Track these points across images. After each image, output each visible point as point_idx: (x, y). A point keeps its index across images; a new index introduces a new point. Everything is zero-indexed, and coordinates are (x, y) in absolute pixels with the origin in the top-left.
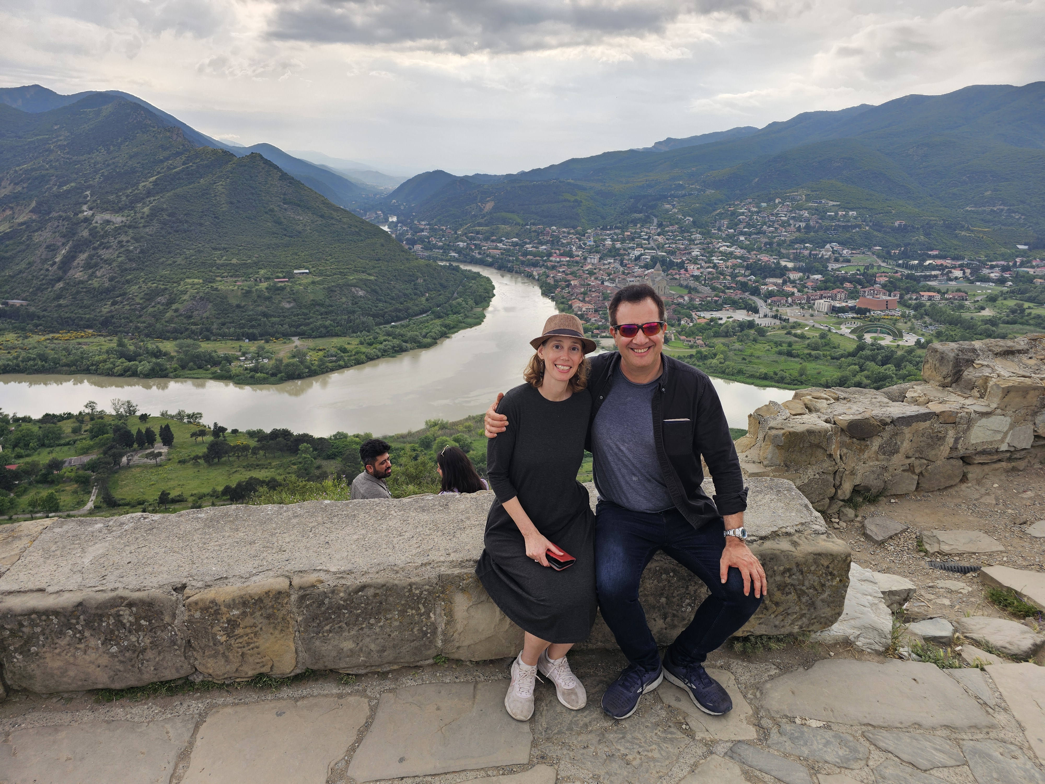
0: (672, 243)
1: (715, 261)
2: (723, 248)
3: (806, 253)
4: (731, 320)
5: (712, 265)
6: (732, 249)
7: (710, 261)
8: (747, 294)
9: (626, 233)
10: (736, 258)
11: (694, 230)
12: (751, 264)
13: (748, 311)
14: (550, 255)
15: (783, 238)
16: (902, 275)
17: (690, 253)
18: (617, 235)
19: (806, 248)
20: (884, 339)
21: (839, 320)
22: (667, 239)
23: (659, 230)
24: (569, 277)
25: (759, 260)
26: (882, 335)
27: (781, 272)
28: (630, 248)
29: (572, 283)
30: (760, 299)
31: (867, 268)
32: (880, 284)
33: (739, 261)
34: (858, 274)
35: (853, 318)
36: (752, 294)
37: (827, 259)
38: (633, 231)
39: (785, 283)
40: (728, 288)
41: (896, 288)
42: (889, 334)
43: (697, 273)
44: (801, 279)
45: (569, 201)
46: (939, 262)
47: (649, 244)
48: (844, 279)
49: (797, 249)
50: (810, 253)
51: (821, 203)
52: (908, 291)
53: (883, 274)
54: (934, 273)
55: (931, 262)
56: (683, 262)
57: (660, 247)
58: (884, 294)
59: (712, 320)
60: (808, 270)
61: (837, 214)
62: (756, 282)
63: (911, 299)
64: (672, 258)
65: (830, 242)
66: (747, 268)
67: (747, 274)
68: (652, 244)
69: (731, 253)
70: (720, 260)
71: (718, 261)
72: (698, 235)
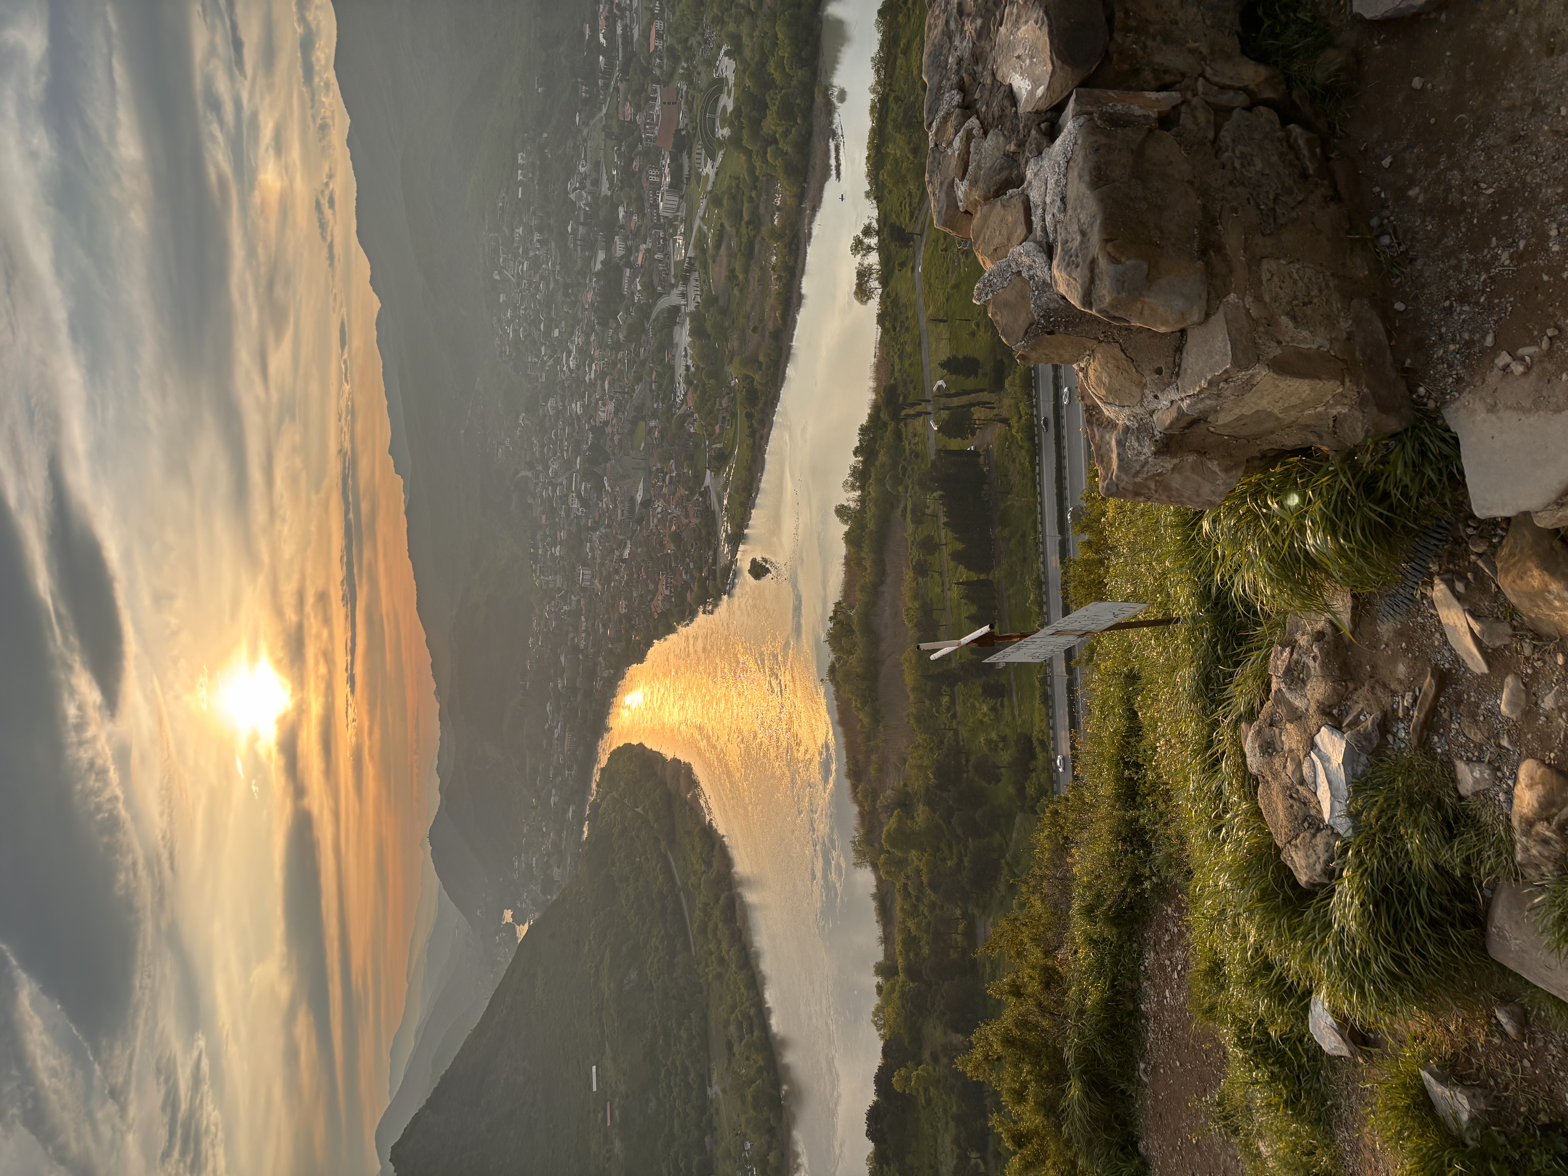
0: (561, 447)
1: (593, 376)
2: (571, 363)
3: (581, 230)
4: (689, 351)
5: (599, 382)
6: (574, 349)
7: (592, 384)
8: (647, 326)
9: (543, 522)
10: (587, 342)
11: (541, 411)
12: (598, 318)
13: (675, 323)
14: (576, 649)
15: (558, 268)
16: (622, 80)
17: (578, 418)
18: (545, 536)
19: (575, 231)
20: (725, 108)
21: (693, 179)
22: (555, 454)
24: (614, 616)
25: (592, 304)
26: (719, 110)
27: (612, 269)
28: (568, 515)
29: (623, 611)
30: (655, 303)
31: (609, 135)
32: (635, 115)
33: (593, 338)
34: (619, 149)
35: (690, 157)
36: (647, 316)
37: (592, 198)
38: (539, 509)
39: (629, 265)
40: (638, 355)
42: (717, 100)
43: (611, 407)
44: (625, 239)
46: (602, 22)
47: (561, 484)
48: (626, 170)
49: (575, 245)
50: (583, 224)
51: (502, 208)
52: (646, 71)
54: (619, 31)
55: (601, 36)
56: (593, 429)
57: (568, 465)
58: (653, 107)
59: (689, 382)
60: (611, 227)
61: (521, 184)
62: (627, 312)
63: (661, 66)
64: (585, 447)
65: (567, 193)
66: (604, 324)
67: (614, 325)
68: (562, 479)
69: (580, 350)
70: (590, 369)
71: (593, 372)
72: (549, 404)
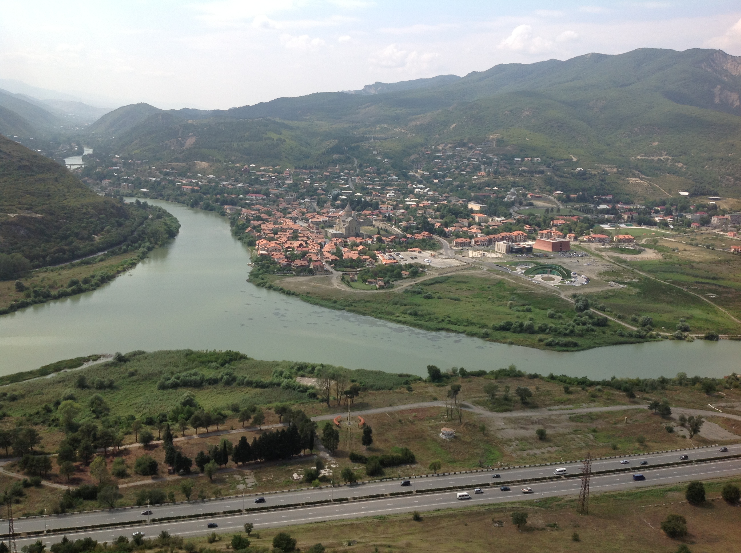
0: (369, 184)
1: (408, 203)
2: (417, 190)
3: (494, 195)
5: (404, 206)
6: (425, 191)
7: (404, 203)
8: (433, 235)
9: (325, 173)
10: (428, 199)
11: (391, 172)
12: (442, 206)
14: (246, 193)
16: (578, 218)
17: (385, 194)
18: (316, 175)
19: (494, 191)
20: (552, 280)
21: (515, 261)
22: (365, 180)
23: (358, 171)
25: (449, 202)
26: (552, 276)
27: (468, 214)
31: (547, 211)
32: (556, 227)
33: (431, 202)
34: (538, 217)
36: (438, 235)
37: (512, 202)
38: (333, 171)
39: (470, 224)
41: (570, 231)
42: (558, 275)
43: (389, 214)
45: (273, 140)
46: (612, 206)
47: (347, 184)
48: (525, 222)
49: (486, 192)
50: (497, 196)
52: (581, 233)
53: (561, 217)
54: (606, 216)
55: (604, 206)
56: (377, 203)
57: (357, 188)
60: (493, 213)
61: (523, 160)
64: (367, 198)
66: (438, 210)
67: (437, 215)
68: (350, 185)
69: (425, 195)
70: (413, 201)
71: (411, 203)
72: (394, 177)
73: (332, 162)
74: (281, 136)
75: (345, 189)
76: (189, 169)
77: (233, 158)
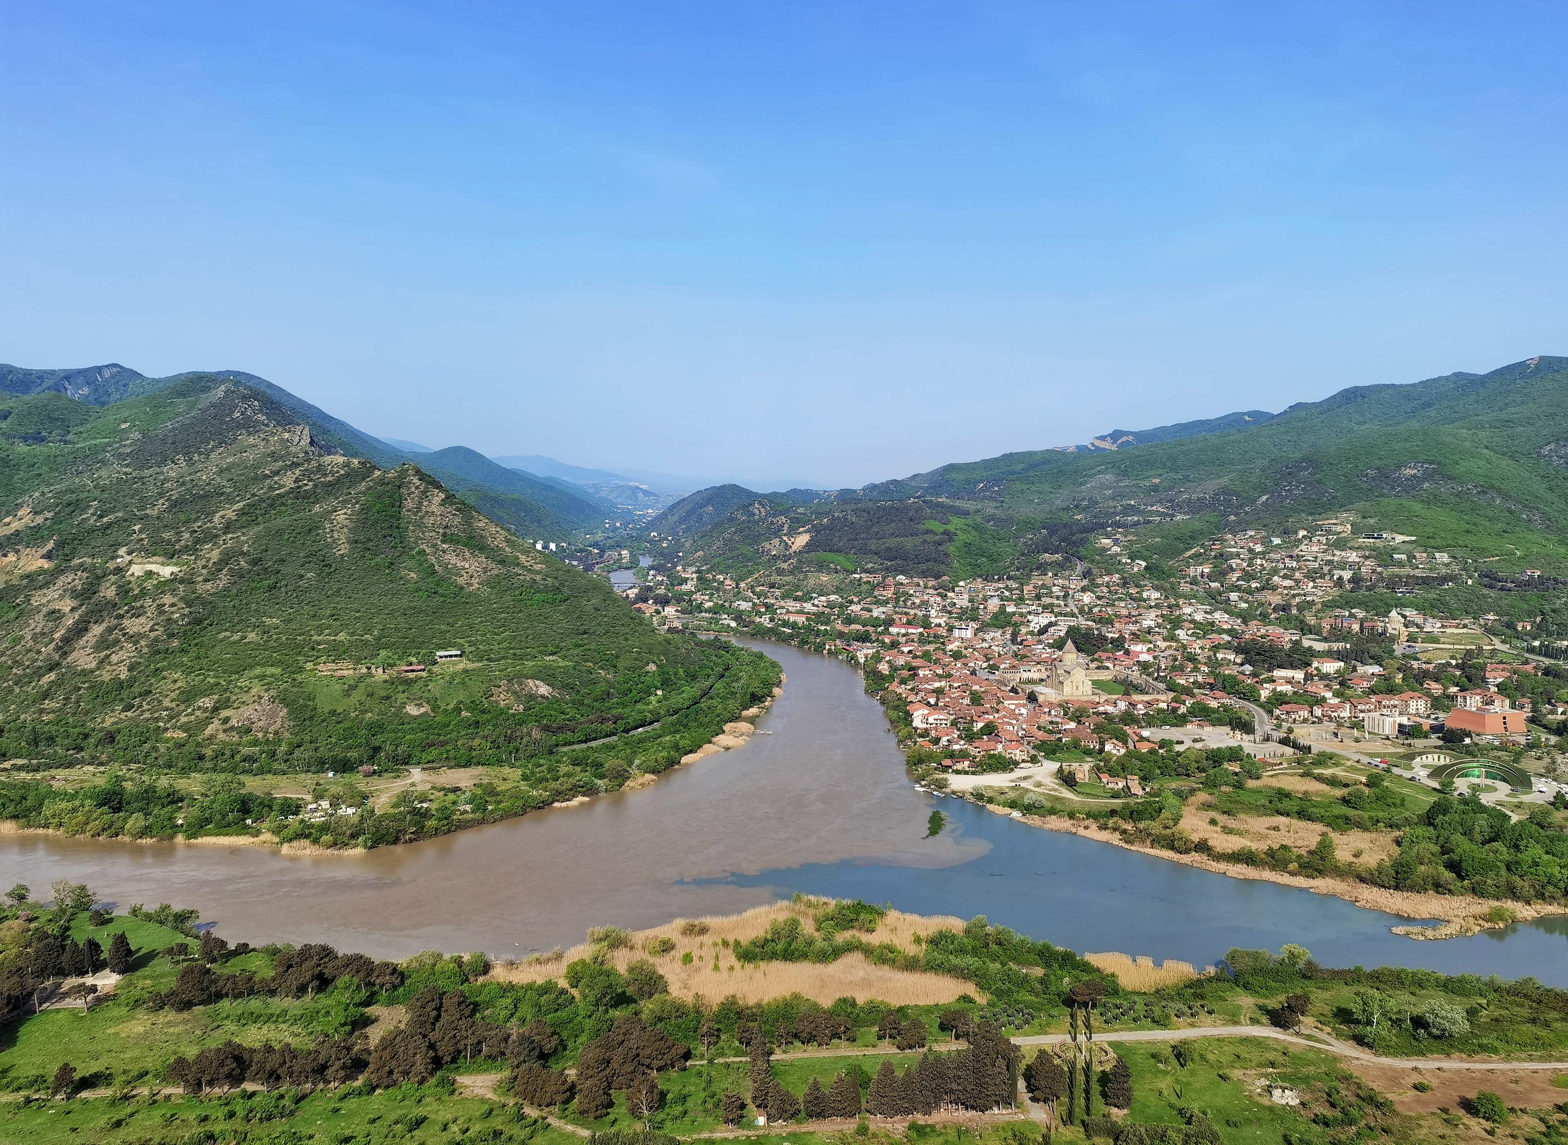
0: (1108, 605)
1: (1182, 638)
2: (1198, 614)
3: (1354, 624)
4: (1198, 746)
5: (1175, 645)
6: (1214, 617)
8: (1235, 698)
9: (1026, 587)
10: (1221, 632)
11: (1147, 583)
12: (1248, 643)
14: (889, 623)
15: (1309, 599)
16: (1538, 667)
17: (1137, 623)
18: (1010, 590)
19: (1352, 615)
20: (1491, 790)
21: (1410, 752)
23: (1085, 582)
24: (916, 663)
25: (1264, 637)
26: (1491, 783)
27: (1304, 659)
28: (1030, 613)
29: (921, 673)
31: (1470, 654)
32: (1493, 684)
33: (1225, 637)
34: (1451, 666)
35: (1437, 748)
36: (1245, 698)
37: (1393, 636)
38: (1040, 583)
39: (1308, 679)
41: (1524, 692)
42: (1504, 780)
43: (1146, 658)
44: (1339, 673)
45: (935, 534)
47: (1066, 606)
48: (1425, 674)
49: (1336, 618)
50: (1362, 626)
51: (1380, 537)
53: (1501, 667)
56: (1123, 639)
57: (1085, 612)
58: (1502, 704)
60: (1355, 657)
61: (1411, 557)
62: (1252, 676)
63: (1553, 712)
64: (1104, 630)
65: (1400, 607)
66: (1240, 650)
67: (1238, 661)
68: (1072, 607)
69: (1212, 624)
70: (1190, 635)
72: (1153, 591)
73: (1038, 568)
74: (946, 527)
75: (1060, 614)
76: (798, 587)
77: (870, 565)
